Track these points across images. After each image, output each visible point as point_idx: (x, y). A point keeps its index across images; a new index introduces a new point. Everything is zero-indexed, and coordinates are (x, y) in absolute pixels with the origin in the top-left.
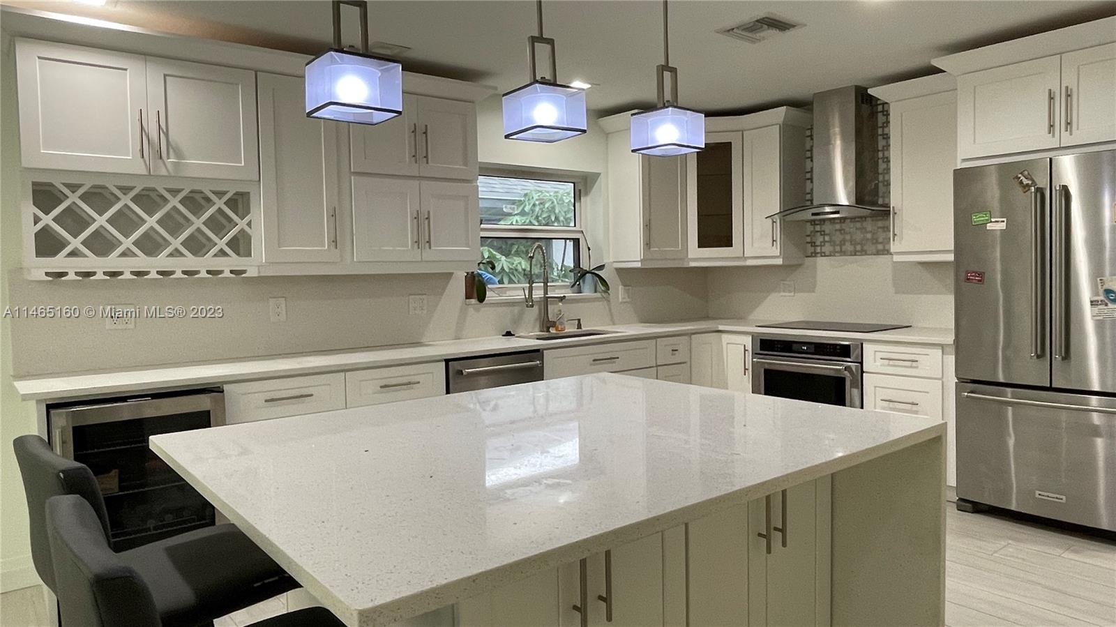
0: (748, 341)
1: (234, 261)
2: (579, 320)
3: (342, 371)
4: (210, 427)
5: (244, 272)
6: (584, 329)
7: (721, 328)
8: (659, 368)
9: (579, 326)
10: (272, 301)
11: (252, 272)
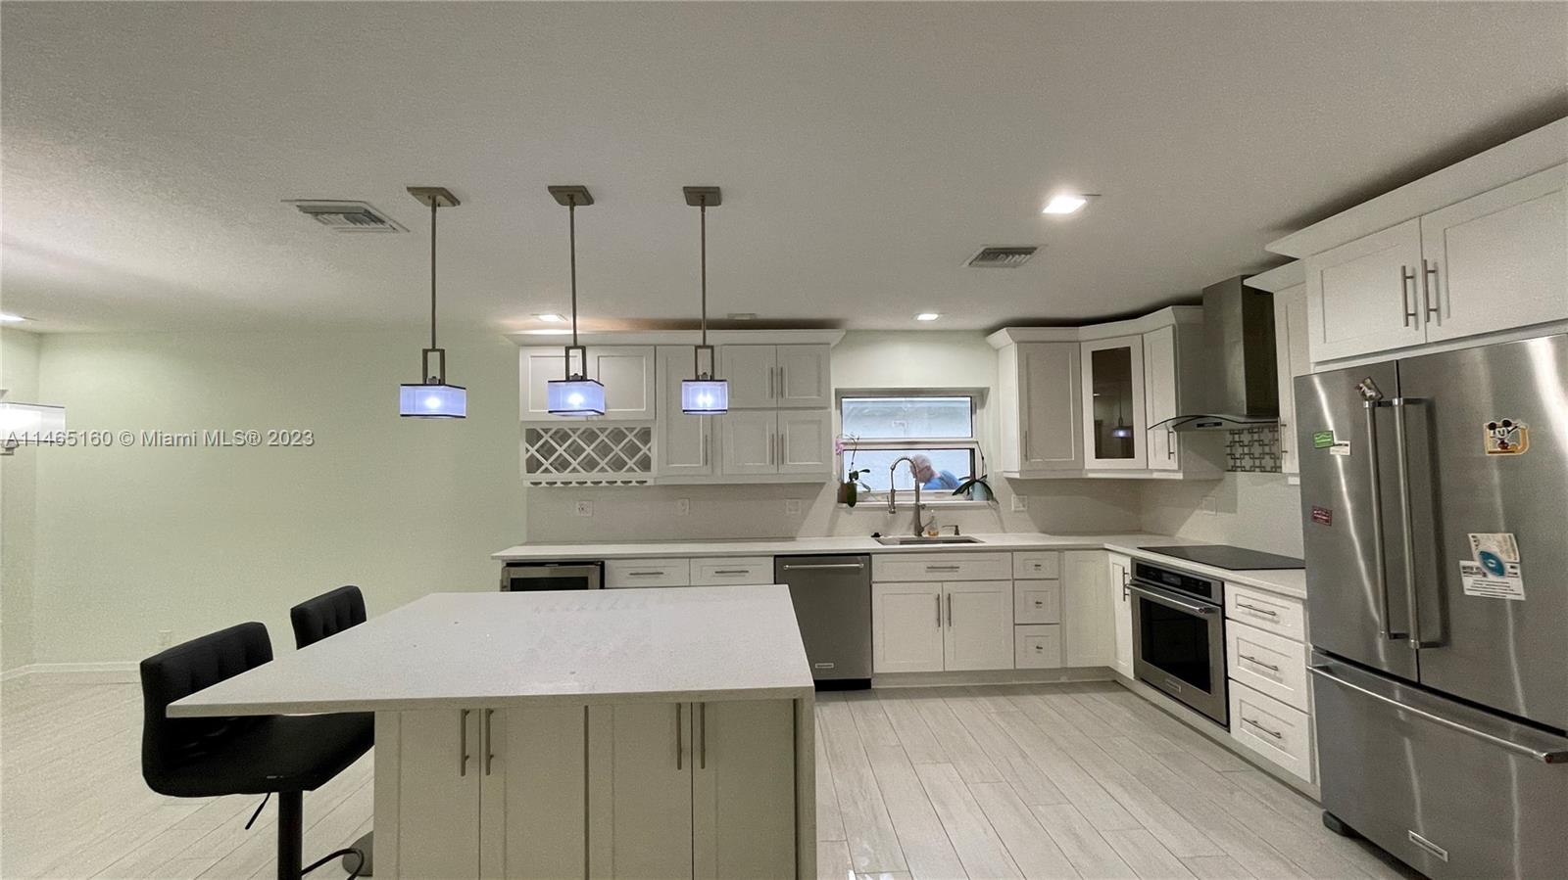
0: (1127, 563)
1: (640, 475)
2: (957, 527)
3: (687, 557)
4: (587, 589)
5: (645, 482)
6: (962, 535)
7: (1107, 546)
8: (1016, 582)
9: (957, 533)
10: (679, 503)
11: (650, 482)
